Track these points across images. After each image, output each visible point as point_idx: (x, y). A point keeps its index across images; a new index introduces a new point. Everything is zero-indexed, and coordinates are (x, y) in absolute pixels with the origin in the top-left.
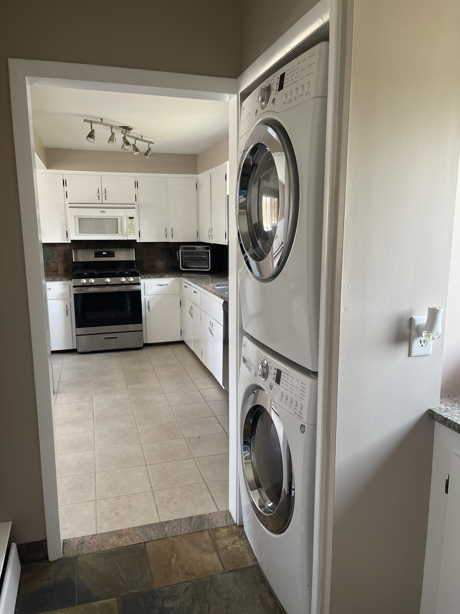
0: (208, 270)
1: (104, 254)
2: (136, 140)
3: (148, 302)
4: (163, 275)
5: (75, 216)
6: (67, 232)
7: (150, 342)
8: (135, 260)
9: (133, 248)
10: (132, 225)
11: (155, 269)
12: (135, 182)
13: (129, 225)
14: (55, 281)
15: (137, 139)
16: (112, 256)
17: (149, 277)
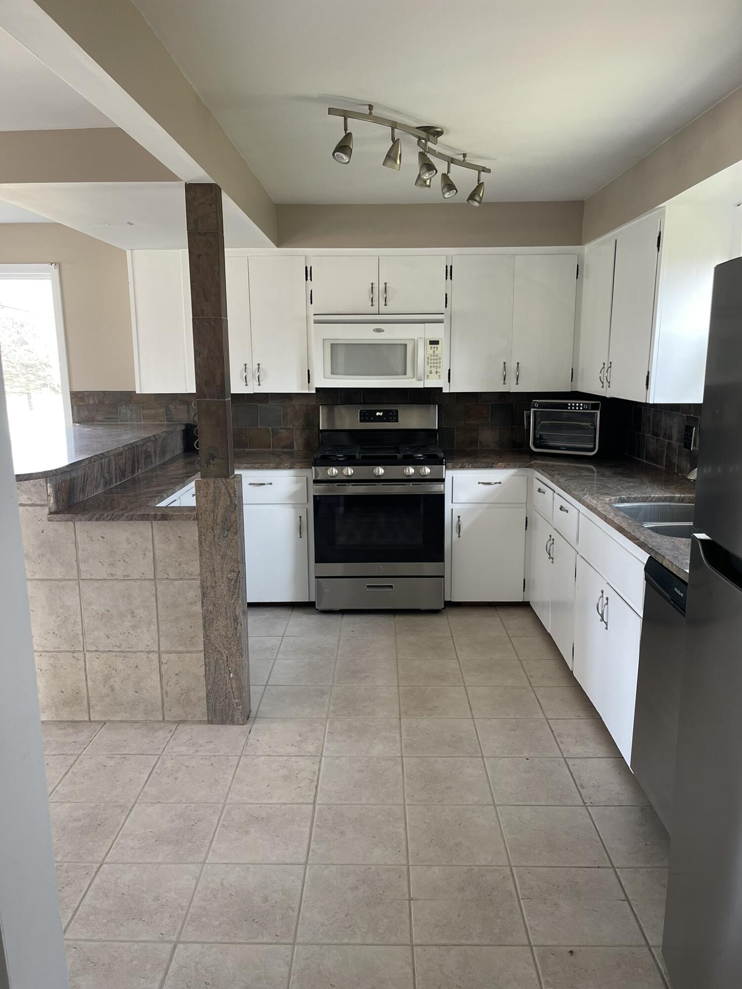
0: (592, 454)
1: (379, 415)
2: (451, 164)
3: (459, 517)
4: (493, 463)
5: (324, 339)
6: (309, 371)
7: (457, 599)
8: (437, 428)
9: (436, 404)
10: (435, 358)
11: (477, 446)
12: (447, 267)
13: (428, 358)
14: (281, 468)
15: (452, 161)
16: (393, 419)
17: (462, 467)
